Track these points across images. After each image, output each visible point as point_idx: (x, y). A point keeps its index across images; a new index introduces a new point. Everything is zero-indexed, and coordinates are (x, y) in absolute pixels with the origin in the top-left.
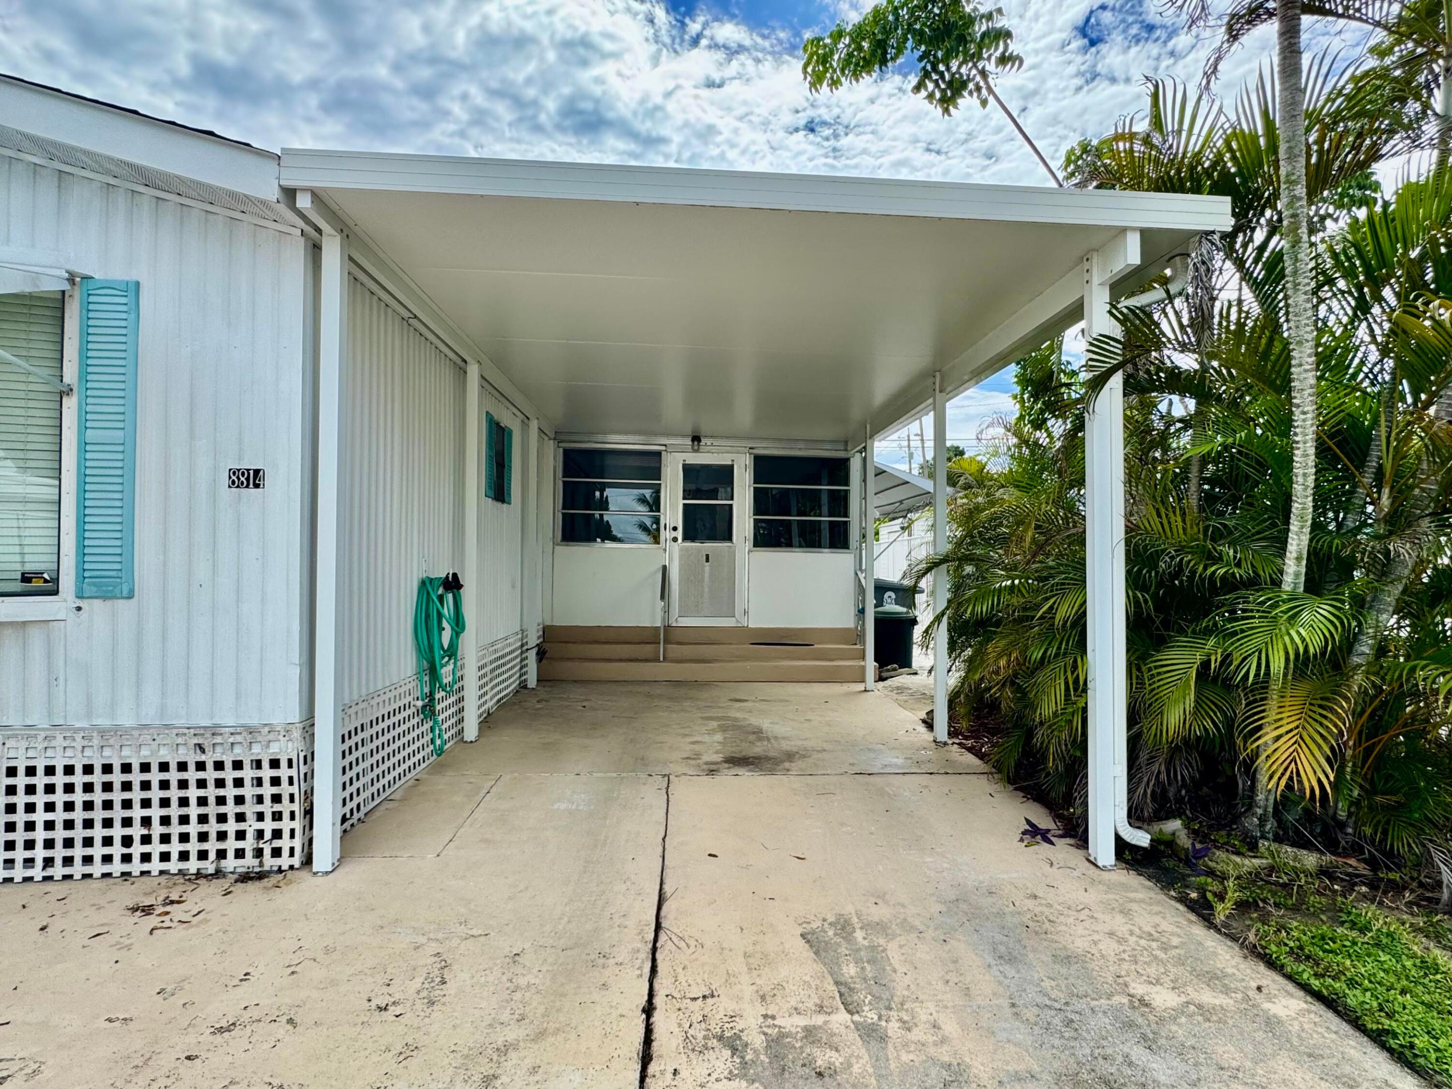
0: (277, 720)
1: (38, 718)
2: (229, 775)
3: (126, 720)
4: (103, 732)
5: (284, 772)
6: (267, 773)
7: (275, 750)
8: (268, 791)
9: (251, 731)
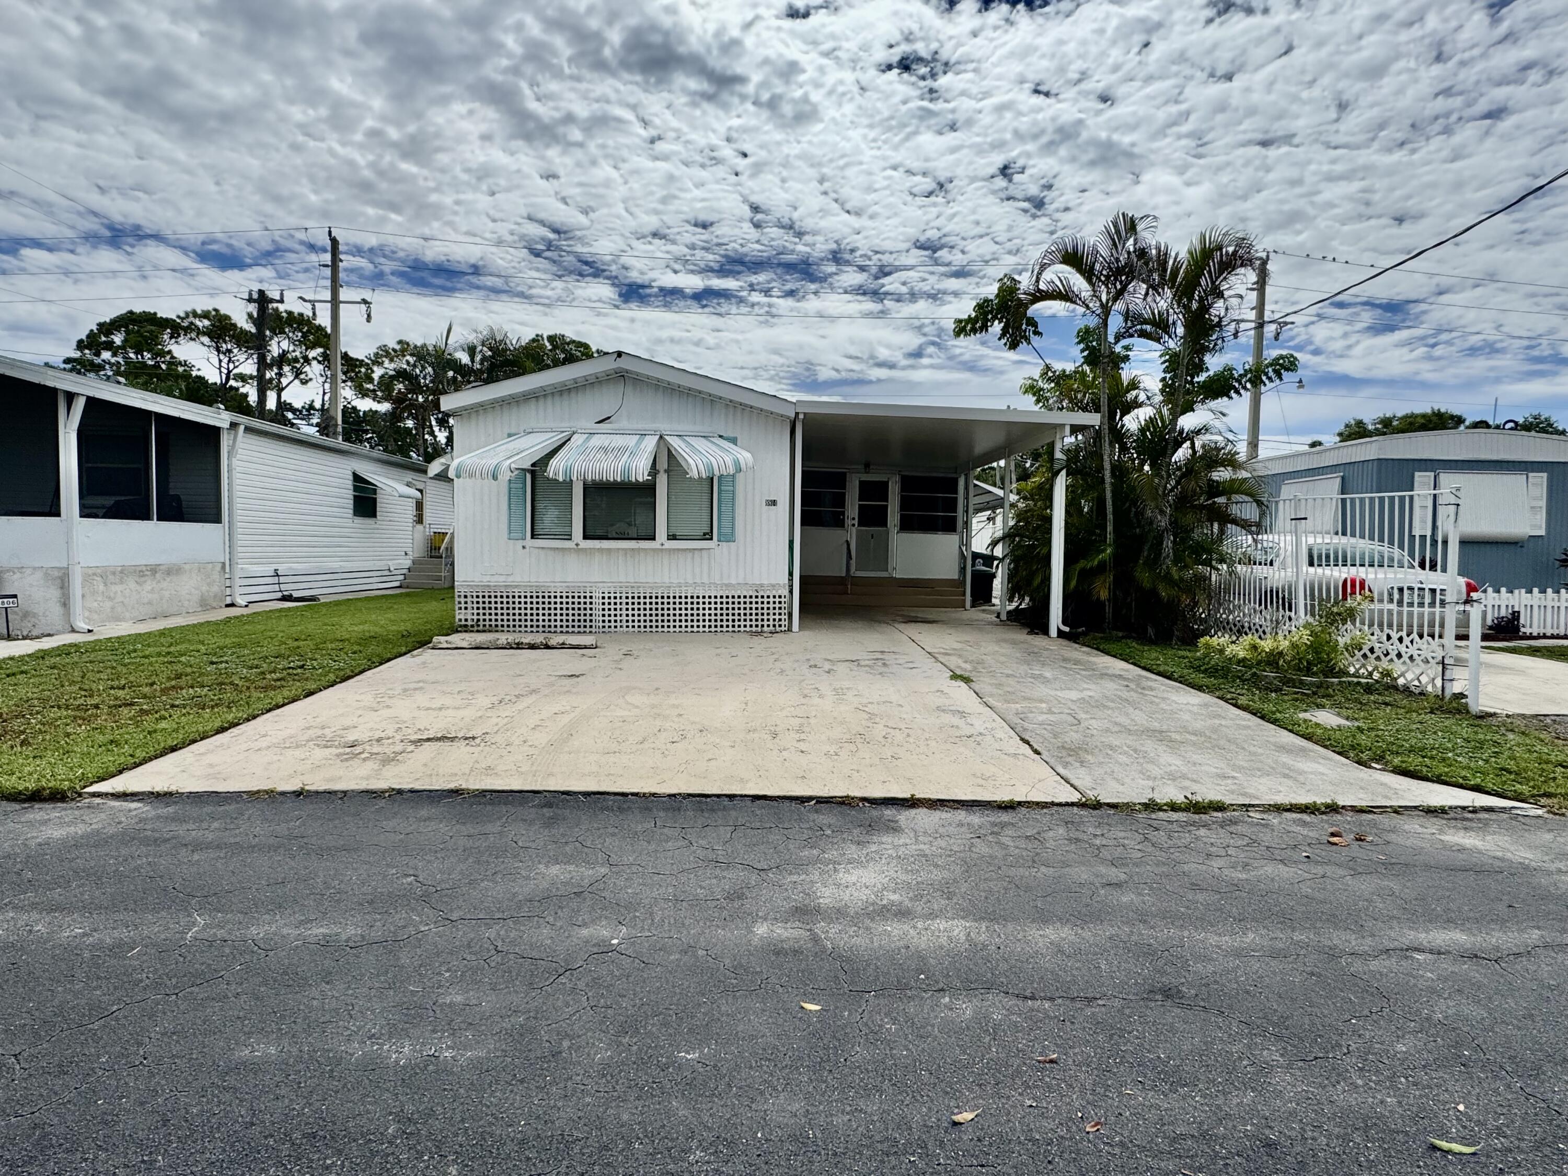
0: (781, 583)
1: (706, 580)
2: (766, 600)
3: (734, 582)
4: (726, 585)
5: (783, 600)
6: (777, 600)
7: (780, 592)
8: (777, 605)
9: (773, 586)
